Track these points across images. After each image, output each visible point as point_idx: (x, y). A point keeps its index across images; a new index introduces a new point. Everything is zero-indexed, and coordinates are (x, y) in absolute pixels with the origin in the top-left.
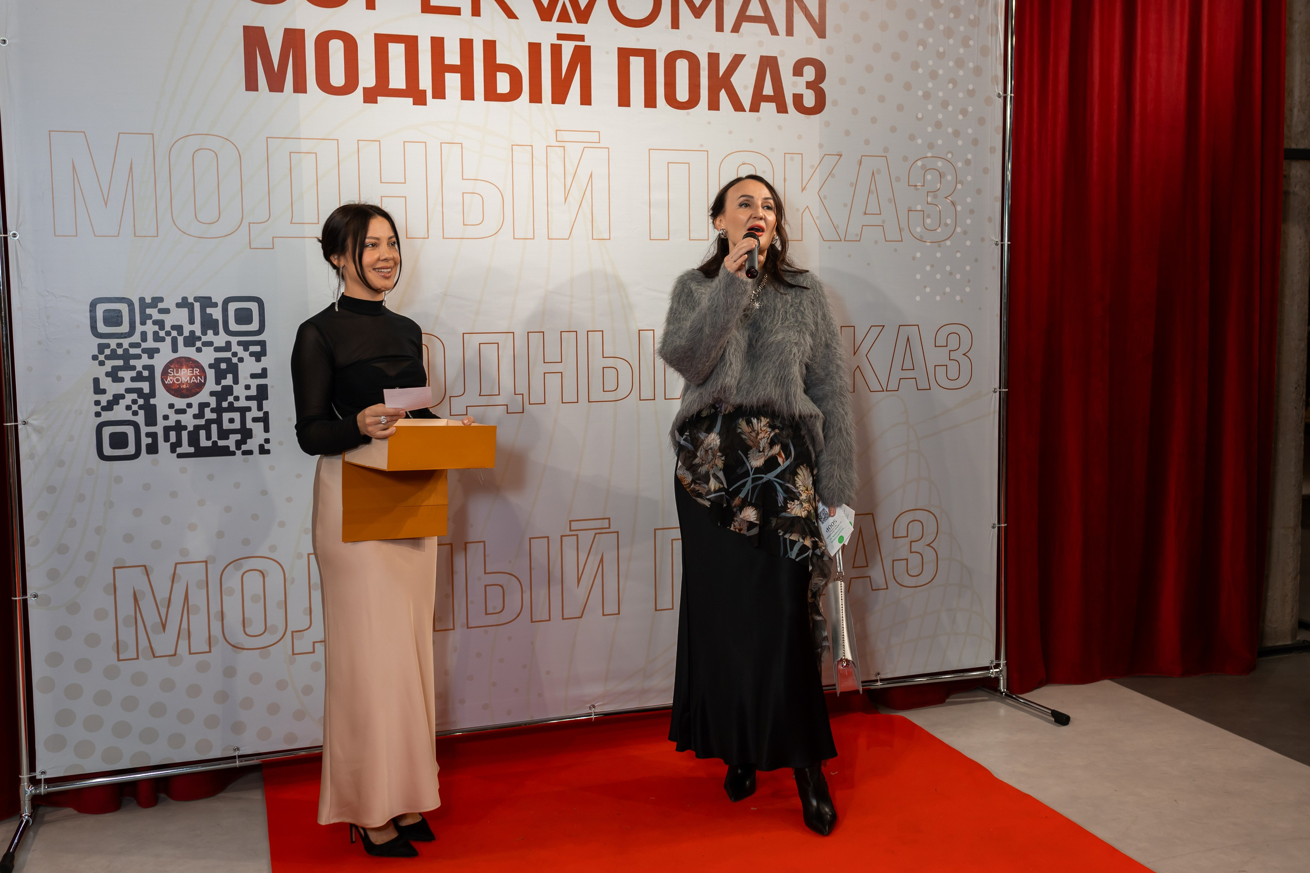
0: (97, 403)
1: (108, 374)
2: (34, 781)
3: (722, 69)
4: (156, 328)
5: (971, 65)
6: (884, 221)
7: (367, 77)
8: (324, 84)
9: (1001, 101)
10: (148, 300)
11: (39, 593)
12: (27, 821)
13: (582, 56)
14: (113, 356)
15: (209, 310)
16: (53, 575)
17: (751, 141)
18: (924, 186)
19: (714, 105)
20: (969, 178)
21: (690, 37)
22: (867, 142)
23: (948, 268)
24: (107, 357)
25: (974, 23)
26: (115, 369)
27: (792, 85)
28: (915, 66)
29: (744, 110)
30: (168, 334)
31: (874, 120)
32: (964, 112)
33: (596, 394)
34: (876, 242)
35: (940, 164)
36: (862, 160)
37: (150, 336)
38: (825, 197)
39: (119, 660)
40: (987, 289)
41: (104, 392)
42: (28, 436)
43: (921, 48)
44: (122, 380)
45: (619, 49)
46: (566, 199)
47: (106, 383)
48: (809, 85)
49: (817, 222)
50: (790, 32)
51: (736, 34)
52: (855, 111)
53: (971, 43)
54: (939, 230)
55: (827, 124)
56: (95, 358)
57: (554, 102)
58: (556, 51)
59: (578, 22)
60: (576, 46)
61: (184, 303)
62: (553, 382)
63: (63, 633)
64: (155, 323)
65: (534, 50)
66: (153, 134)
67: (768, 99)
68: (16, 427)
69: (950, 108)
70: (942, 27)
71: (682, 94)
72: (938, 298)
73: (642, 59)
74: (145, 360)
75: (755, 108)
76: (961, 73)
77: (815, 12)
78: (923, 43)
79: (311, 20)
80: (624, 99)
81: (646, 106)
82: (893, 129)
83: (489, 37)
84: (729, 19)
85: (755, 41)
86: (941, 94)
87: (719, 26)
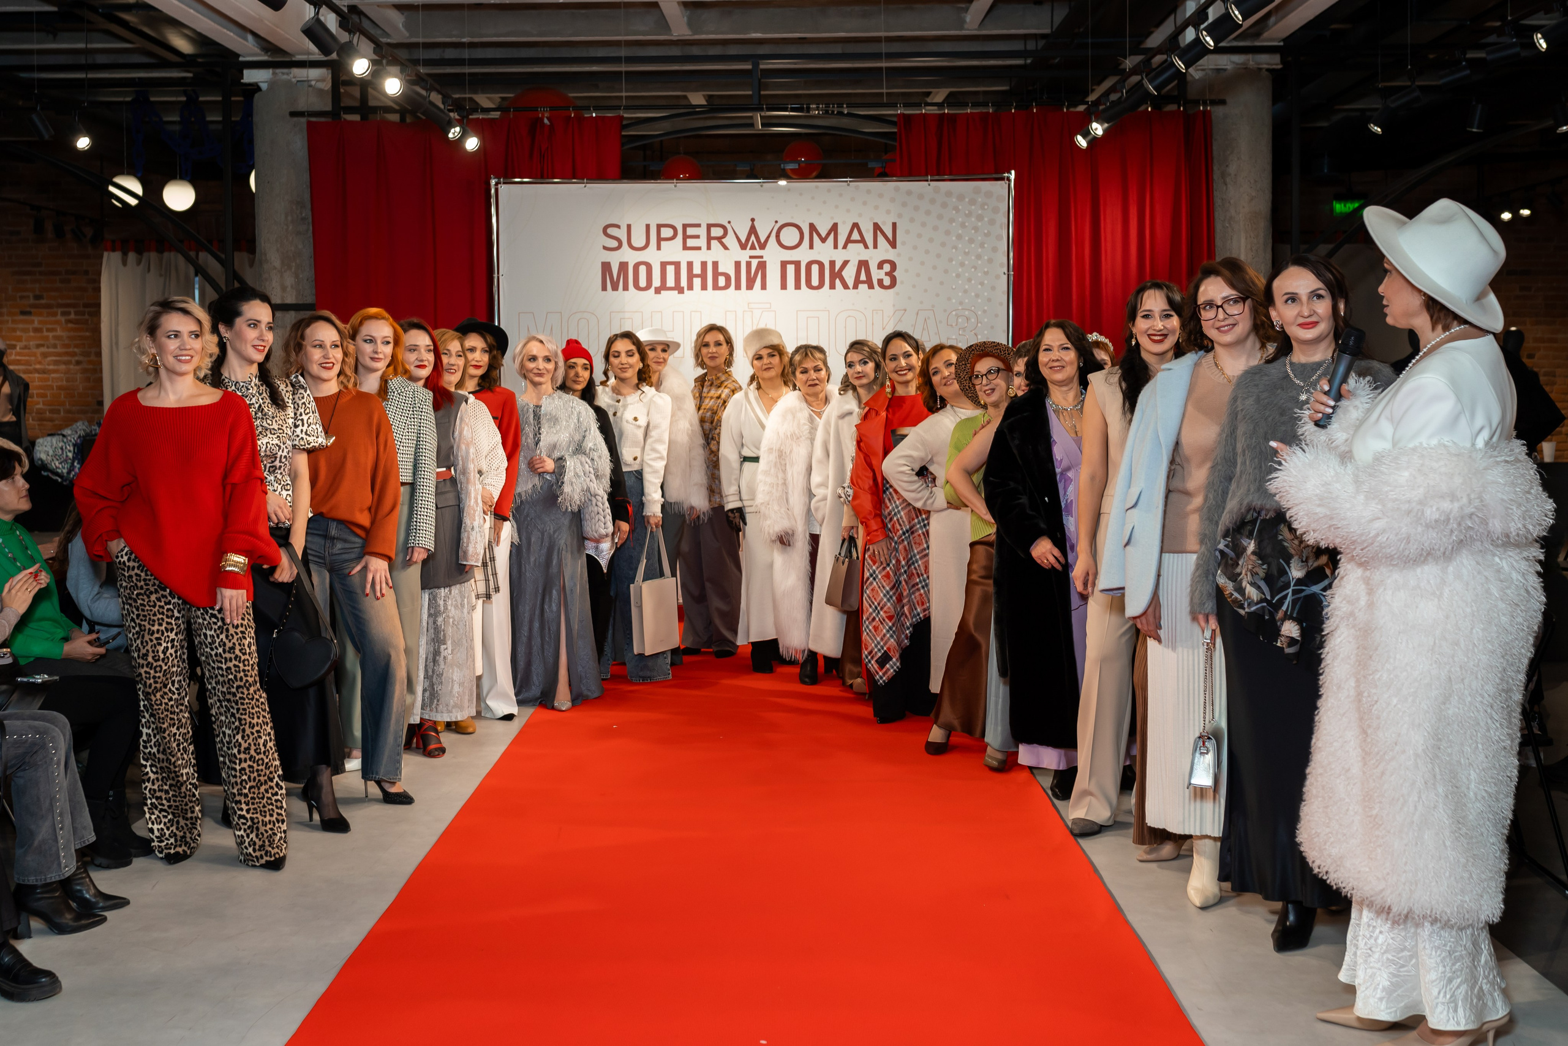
3: (837, 268)
5: (986, 258)
7: (657, 282)
8: (637, 286)
9: (1006, 276)
13: (762, 266)
17: (854, 304)
18: (957, 325)
19: (832, 286)
20: (986, 320)
21: (819, 253)
22: (921, 303)
25: (988, 235)
27: (877, 274)
28: (951, 260)
29: (849, 288)
31: (926, 291)
32: (982, 284)
35: (967, 313)
36: (919, 313)
43: (954, 250)
45: (782, 262)
48: (887, 274)
50: (875, 246)
51: (844, 250)
52: (914, 286)
53: (986, 246)
55: (897, 294)
58: (749, 264)
59: (761, 248)
60: (759, 262)
65: (737, 264)
66: (561, 313)
67: (863, 282)
69: (973, 282)
70: (967, 238)
71: (815, 282)
73: (793, 266)
75: (855, 287)
76: (980, 262)
77: (890, 236)
78: (955, 247)
79: (631, 257)
80: (784, 286)
81: (796, 289)
82: (938, 295)
83: (715, 260)
84: (841, 243)
85: (856, 253)
86: (967, 275)
87: (836, 247)
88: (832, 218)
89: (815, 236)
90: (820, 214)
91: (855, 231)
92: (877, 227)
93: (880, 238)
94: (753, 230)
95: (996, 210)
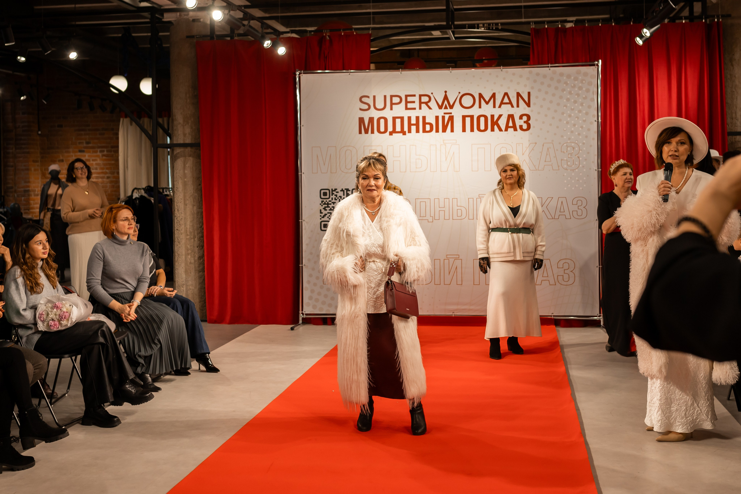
0: (321, 216)
1: (323, 209)
2: (303, 314)
3: (495, 118)
4: (335, 197)
5: (584, 112)
6: (552, 164)
7: (390, 129)
8: (379, 131)
9: (596, 123)
10: (334, 189)
11: (306, 264)
12: (300, 324)
13: (451, 118)
14: (325, 204)
15: (348, 192)
16: (309, 260)
17: (505, 140)
18: (567, 152)
19: (493, 130)
20: (584, 149)
21: (485, 110)
22: (546, 139)
23: (577, 179)
24: (324, 204)
25: (585, 98)
26: (325, 207)
27: (519, 122)
28: (563, 113)
29: (502, 131)
30: (338, 198)
31: (548, 132)
32: (582, 127)
33: (455, 217)
34: (549, 170)
35: (573, 144)
36: (544, 145)
37: (334, 199)
38: (531, 157)
39: (324, 284)
40: (592, 185)
41: (322, 213)
42: (305, 224)
43: (565, 108)
44: (326, 210)
45: (463, 116)
46: (446, 160)
47: (323, 211)
48: (525, 122)
49: (528, 165)
50: (518, 106)
51: (499, 109)
52: (541, 129)
53: (584, 105)
54: (573, 166)
55: (531, 134)
56: (320, 204)
57: (443, 132)
58: (443, 118)
59: (450, 108)
60: (449, 116)
61: (342, 190)
62: (442, 213)
63: (311, 276)
64: (335, 195)
65: (437, 118)
66: (336, 147)
67: (511, 127)
68: (302, 221)
69: (576, 126)
70: (573, 100)
71: (482, 127)
72: (573, 188)
73: (469, 119)
74: (332, 205)
75: (506, 130)
76: (580, 114)
77: (527, 100)
78: (566, 106)
79: (376, 114)
80: (464, 130)
81: (471, 131)
82: (555, 134)
83: (424, 115)
84: (497, 104)
85: (506, 110)
86: (573, 122)
87: (494, 107)
88: (492, 90)
89: (482, 100)
90: (485, 88)
91: (506, 97)
92: (518, 95)
93: (521, 101)
94: (446, 98)
95: (590, 84)
